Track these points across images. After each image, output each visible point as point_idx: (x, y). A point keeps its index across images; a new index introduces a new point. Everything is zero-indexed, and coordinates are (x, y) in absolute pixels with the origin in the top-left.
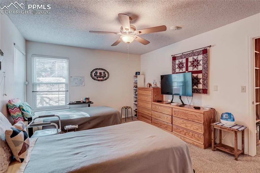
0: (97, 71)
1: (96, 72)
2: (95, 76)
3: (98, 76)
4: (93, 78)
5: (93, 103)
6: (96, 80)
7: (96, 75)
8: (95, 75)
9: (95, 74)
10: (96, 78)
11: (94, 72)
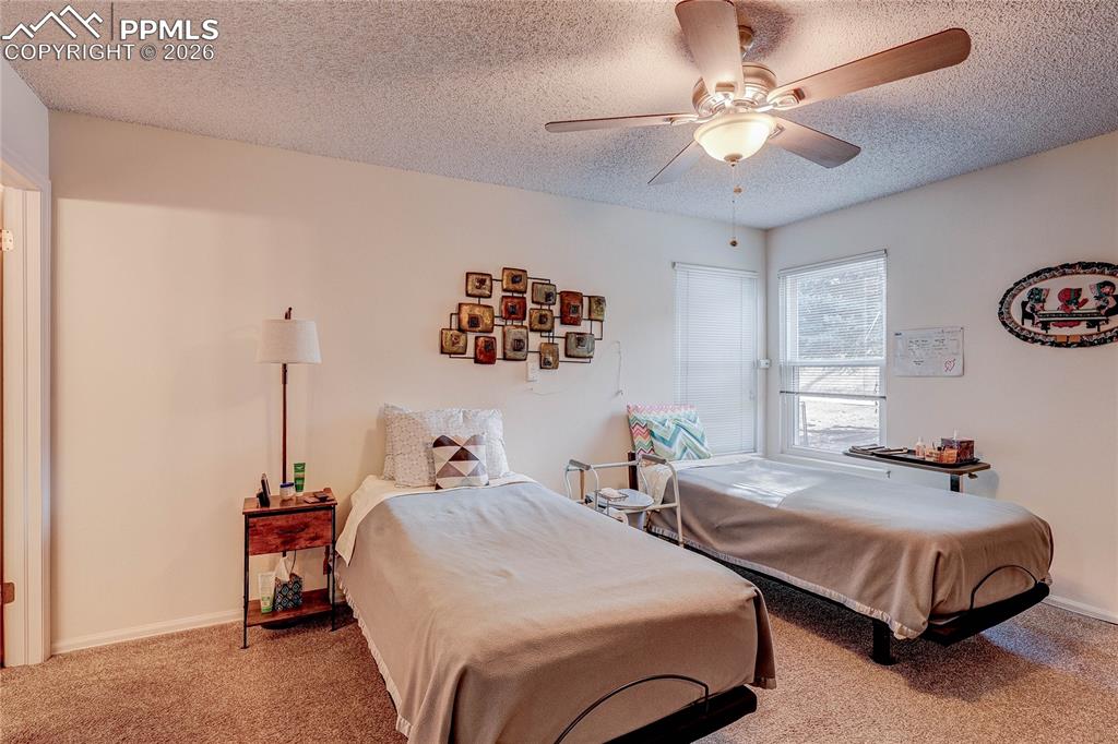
0: (1040, 285)
1: (1038, 296)
2: (1026, 315)
3: (1050, 315)
4: (1011, 331)
5: (988, 467)
6: (1034, 341)
7: (1032, 308)
8: (1028, 309)
9: (1024, 304)
10: (1038, 330)
11: (1023, 296)
